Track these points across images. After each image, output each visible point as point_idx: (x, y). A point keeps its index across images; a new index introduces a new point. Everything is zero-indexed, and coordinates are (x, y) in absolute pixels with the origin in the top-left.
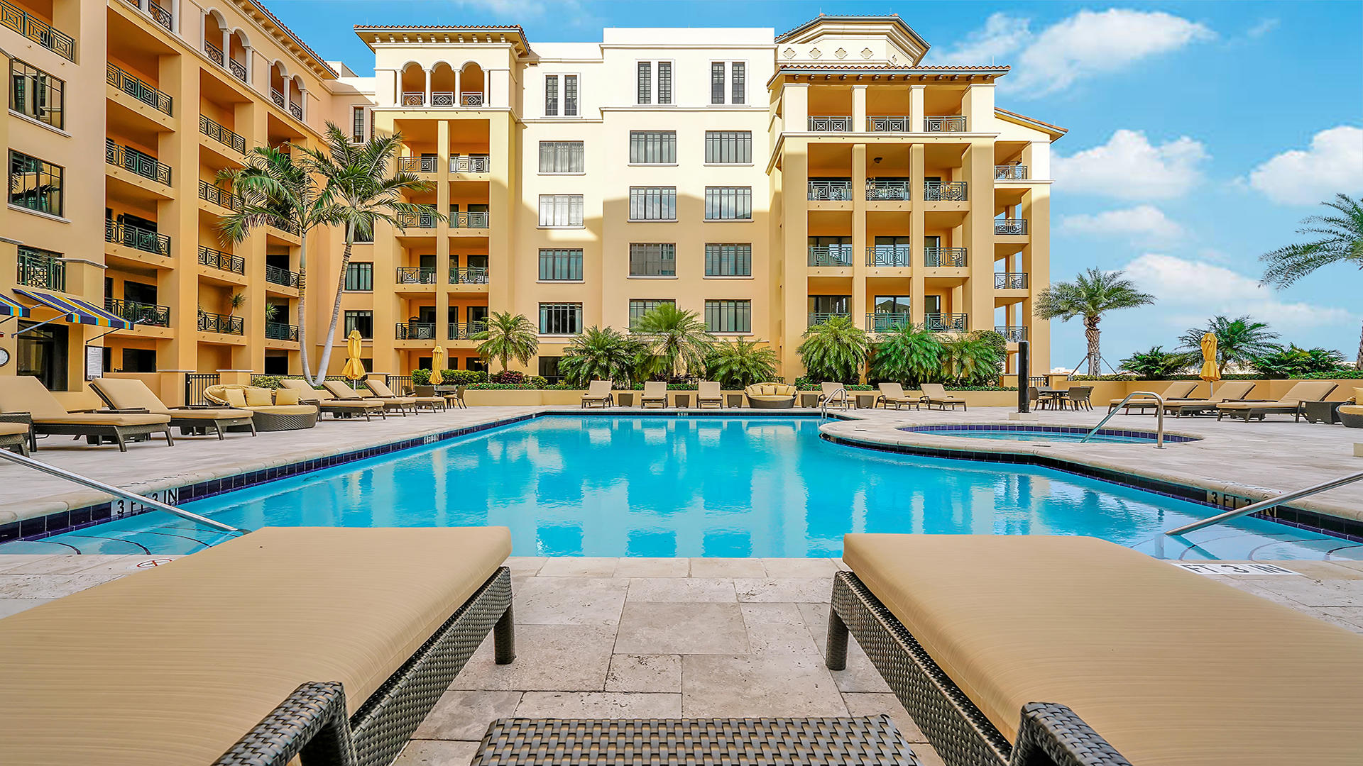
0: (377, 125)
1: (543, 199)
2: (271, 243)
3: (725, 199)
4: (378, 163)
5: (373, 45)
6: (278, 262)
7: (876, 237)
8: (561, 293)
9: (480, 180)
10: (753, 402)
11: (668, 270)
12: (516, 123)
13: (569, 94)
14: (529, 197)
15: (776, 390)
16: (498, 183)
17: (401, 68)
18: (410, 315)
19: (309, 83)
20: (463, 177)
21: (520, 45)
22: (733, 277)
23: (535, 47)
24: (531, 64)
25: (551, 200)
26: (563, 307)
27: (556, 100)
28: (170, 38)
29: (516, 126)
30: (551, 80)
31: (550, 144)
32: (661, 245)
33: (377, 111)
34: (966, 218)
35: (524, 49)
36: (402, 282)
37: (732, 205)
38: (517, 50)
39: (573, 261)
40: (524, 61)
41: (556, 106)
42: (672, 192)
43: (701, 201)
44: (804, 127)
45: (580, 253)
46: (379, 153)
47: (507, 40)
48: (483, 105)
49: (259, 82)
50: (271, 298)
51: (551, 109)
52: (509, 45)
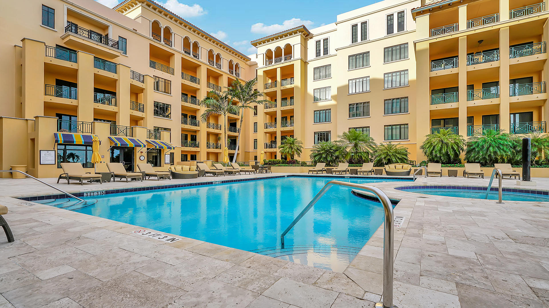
0: (258, 74)
1: (316, 91)
2: (230, 119)
3: (394, 78)
4: (250, 88)
5: (257, 47)
6: (233, 125)
7: (483, 84)
8: (322, 127)
9: (291, 87)
10: (388, 173)
11: (366, 113)
12: (305, 63)
13: (325, 46)
14: (310, 91)
15: (403, 167)
16: (297, 87)
17: (265, 52)
18: (271, 139)
19: (242, 64)
20: (286, 87)
21: (305, 32)
22: (399, 114)
23: (311, 31)
24: (310, 38)
25: (319, 90)
26: (323, 133)
27: (320, 50)
28: (198, 61)
29: (305, 64)
30: (318, 42)
31: (318, 68)
32: (363, 103)
33: (258, 69)
34: (545, 63)
35: (307, 33)
36: (267, 128)
37: (398, 80)
38: (304, 34)
39: (327, 114)
40: (308, 38)
41: (320, 53)
42: (368, 79)
43: (383, 80)
44: (427, 36)
45: (330, 111)
46: (250, 85)
47: (300, 32)
48: (292, 59)
49: (225, 68)
50: (229, 137)
51: (318, 54)
52: (300, 33)
